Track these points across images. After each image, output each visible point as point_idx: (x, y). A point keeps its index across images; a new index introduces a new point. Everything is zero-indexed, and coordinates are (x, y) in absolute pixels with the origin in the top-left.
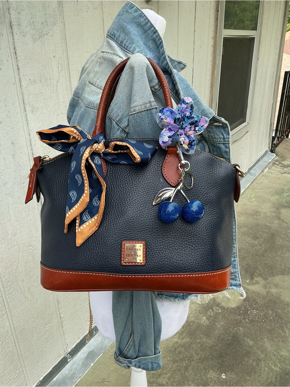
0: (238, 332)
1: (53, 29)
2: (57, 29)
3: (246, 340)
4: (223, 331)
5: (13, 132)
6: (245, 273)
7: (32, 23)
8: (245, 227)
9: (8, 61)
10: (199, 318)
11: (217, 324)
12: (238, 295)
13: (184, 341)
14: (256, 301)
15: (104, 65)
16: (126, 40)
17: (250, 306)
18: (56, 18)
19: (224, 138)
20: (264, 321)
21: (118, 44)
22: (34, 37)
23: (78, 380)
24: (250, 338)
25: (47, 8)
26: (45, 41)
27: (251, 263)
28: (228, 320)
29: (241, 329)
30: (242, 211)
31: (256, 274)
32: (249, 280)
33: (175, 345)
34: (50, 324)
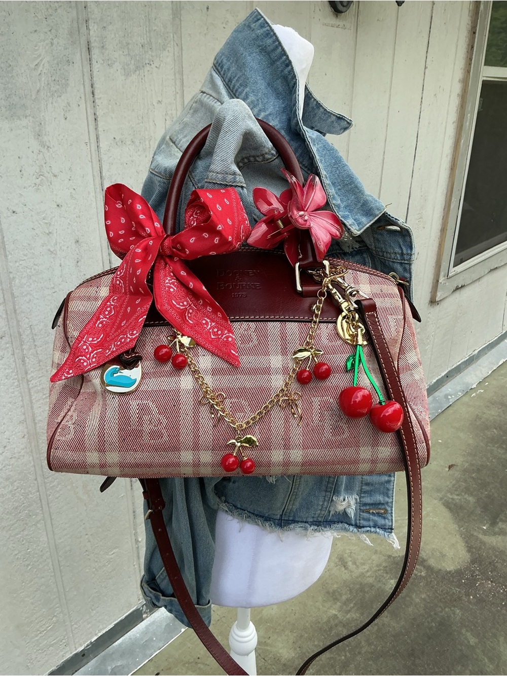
0: (450, 616)
1: (161, 56)
2: (167, 56)
3: (464, 633)
4: (424, 609)
5: (79, 224)
6: (482, 512)
7: (125, 44)
8: (496, 429)
9: (79, 105)
10: (382, 581)
11: (414, 596)
12: (462, 551)
13: (348, 616)
14: (494, 565)
15: (199, 115)
16: (236, 78)
17: (481, 574)
18: (167, 37)
19: (402, 254)
20: (503, 603)
21: (225, 82)
22: (126, 67)
23: (155, 651)
24: (472, 630)
25: (154, 22)
26: (144, 76)
27: (496, 495)
28: (436, 591)
29: (458, 611)
30: (494, 398)
31: (502, 517)
32: (488, 525)
33: (332, 621)
34: (117, 550)
